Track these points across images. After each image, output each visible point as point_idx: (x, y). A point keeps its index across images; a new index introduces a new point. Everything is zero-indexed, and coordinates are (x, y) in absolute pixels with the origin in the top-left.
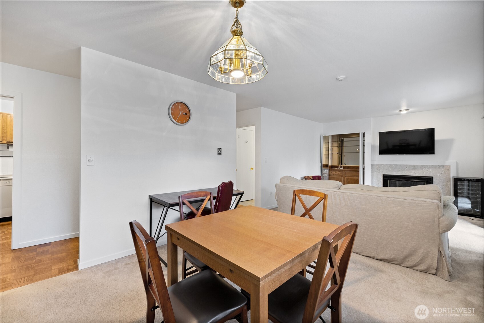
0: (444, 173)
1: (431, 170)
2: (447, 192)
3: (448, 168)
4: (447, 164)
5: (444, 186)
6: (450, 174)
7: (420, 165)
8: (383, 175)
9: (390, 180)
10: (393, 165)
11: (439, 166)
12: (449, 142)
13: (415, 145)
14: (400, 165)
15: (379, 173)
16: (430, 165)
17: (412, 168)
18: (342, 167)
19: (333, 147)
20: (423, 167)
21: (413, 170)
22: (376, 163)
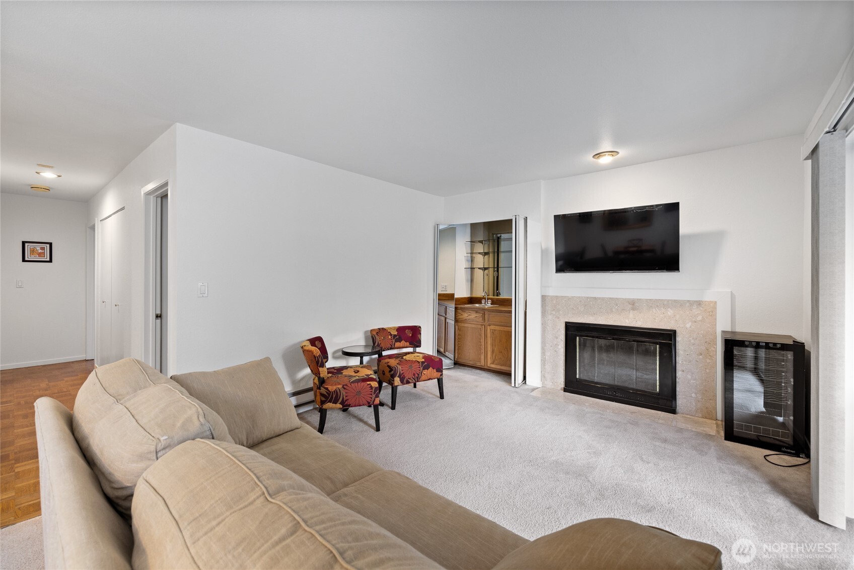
0: (701, 321)
1: (670, 312)
2: (708, 371)
3: (711, 309)
4: (708, 297)
5: (701, 354)
6: (716, 325)
7: (647, 300)
8: (566, 323)
9: (580, 336)
10: (587, 297)
11: (691, 303)
12: (715, 239)
13: (652, 251)
14: (603, 299)
15: (559, 318)
16: (668, 301)
17: (630, 306)
18: (490, 301)
19: (474, 255)
20: (654, 304)
21: (631, 311)
22: (551, 292)
